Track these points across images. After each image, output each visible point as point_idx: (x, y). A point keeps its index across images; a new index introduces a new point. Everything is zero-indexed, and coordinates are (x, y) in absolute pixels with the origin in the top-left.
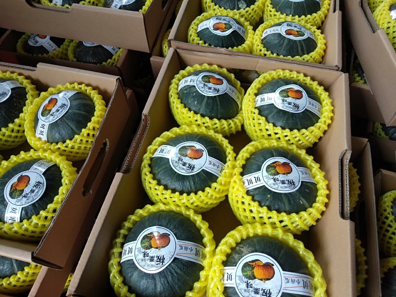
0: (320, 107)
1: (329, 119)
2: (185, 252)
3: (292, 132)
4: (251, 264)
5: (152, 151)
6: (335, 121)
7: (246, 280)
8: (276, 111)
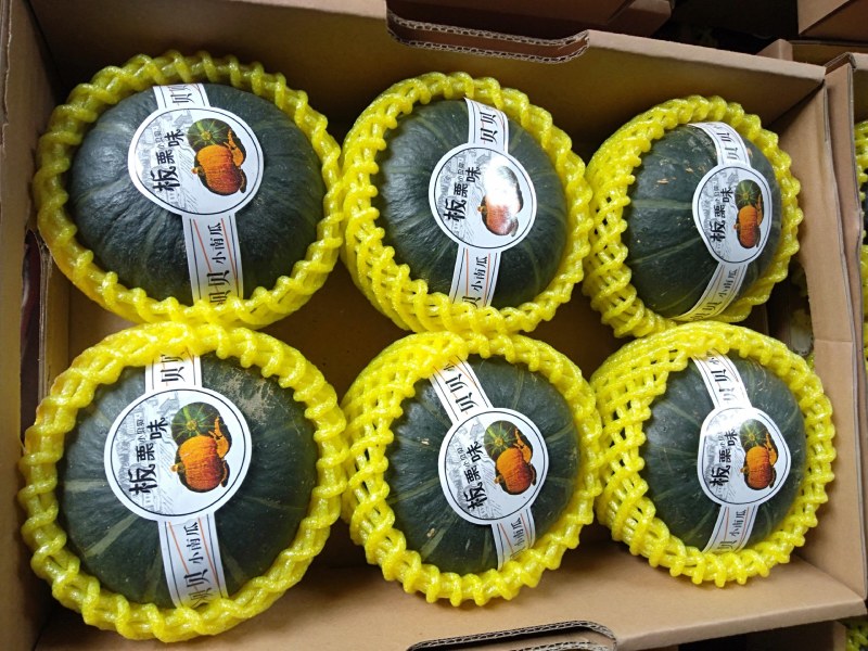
0: (736, 545)
1: (706, 575)
2: (207, 243)
3: (637, 479)
4: (217, 425)
5: (484, 93)
6: (703, 593)
7: (170, 419)
8: (694, 421)
